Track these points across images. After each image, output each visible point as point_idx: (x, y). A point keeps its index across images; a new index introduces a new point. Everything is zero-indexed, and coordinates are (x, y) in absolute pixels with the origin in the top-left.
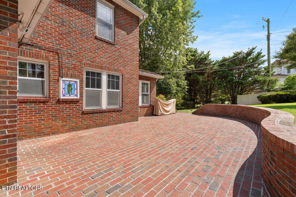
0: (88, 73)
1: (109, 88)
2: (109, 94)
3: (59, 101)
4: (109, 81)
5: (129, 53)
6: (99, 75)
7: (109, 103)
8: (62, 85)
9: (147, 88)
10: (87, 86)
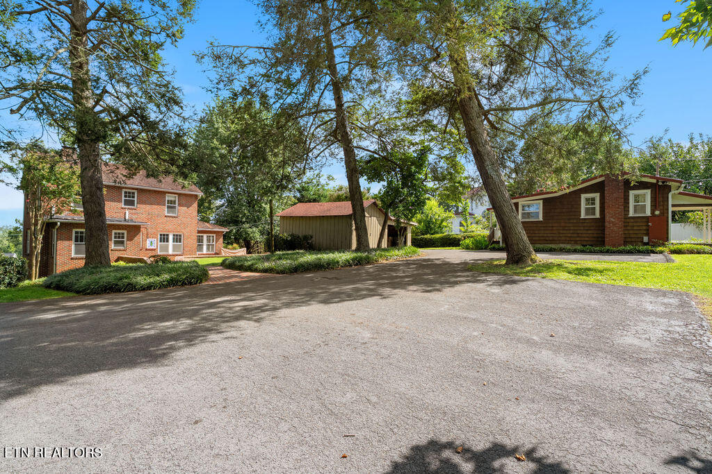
0: (161, 235)
1: (174, 242)
2: (173, 245)
3: (146, 250)
4: (174, 238)
5: (188, 219)
6: (168, 235)
7: (174, 251)
8: (148, 242)
9: (213, 240)
10: (161, 241)
